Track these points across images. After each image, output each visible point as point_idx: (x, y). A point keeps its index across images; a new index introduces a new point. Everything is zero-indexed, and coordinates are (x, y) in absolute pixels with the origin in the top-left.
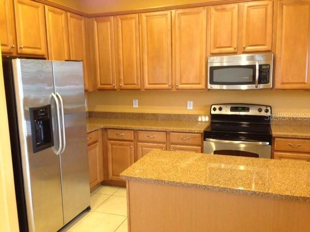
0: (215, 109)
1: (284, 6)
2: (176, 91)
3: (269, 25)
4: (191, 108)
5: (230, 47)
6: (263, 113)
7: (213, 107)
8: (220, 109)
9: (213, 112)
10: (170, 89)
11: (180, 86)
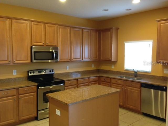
0: (31, 73)
1: (60, 29)
2: (13, 64)
3: (56, 35)
4: (16, 74)
5: (41, 43)
6: (52, 73)
7: (29, 72)
8: (34, 73)
9: (30, 75)
10: (10, 64)
11: (16, 62)
